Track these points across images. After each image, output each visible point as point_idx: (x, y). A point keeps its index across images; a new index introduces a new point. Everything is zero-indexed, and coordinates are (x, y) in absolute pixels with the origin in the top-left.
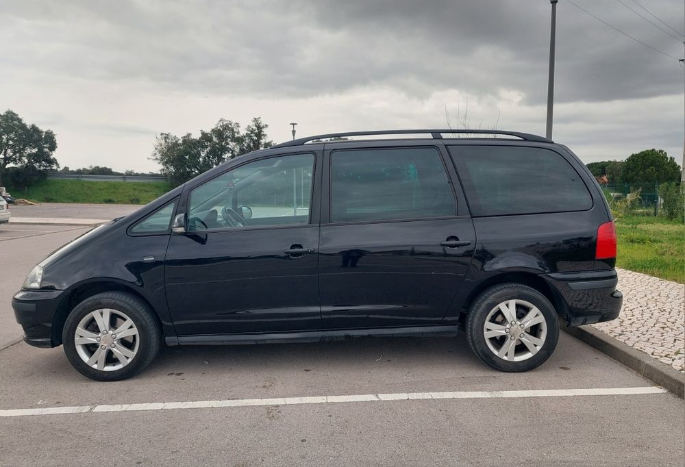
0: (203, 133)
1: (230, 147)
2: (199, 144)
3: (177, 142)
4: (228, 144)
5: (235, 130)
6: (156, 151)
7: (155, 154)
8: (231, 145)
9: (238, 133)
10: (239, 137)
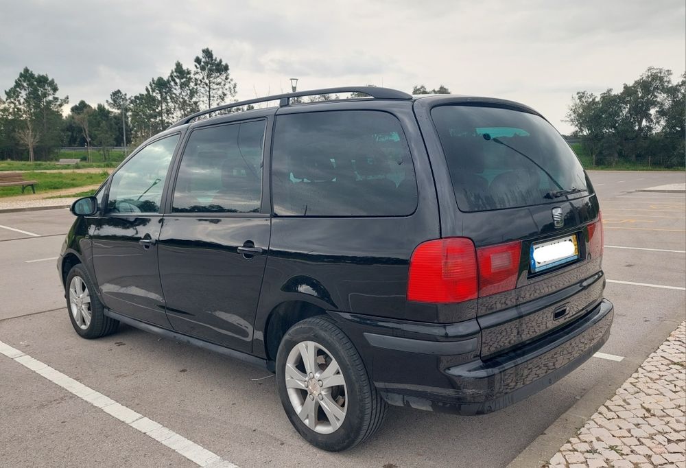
0: (626, 87)
1: (658, 99)
2: (620, 99)
3: (594, 100)
4: (656, 97)
5: (665, 79)
6: (571, 112)
7: (570, 115)
8: (661, 97)
9: (669, 82)
10: (672, 87)
